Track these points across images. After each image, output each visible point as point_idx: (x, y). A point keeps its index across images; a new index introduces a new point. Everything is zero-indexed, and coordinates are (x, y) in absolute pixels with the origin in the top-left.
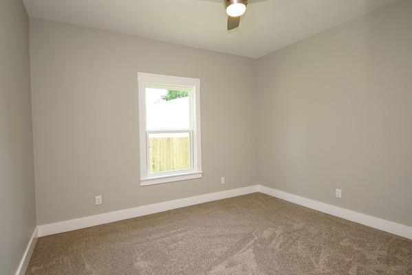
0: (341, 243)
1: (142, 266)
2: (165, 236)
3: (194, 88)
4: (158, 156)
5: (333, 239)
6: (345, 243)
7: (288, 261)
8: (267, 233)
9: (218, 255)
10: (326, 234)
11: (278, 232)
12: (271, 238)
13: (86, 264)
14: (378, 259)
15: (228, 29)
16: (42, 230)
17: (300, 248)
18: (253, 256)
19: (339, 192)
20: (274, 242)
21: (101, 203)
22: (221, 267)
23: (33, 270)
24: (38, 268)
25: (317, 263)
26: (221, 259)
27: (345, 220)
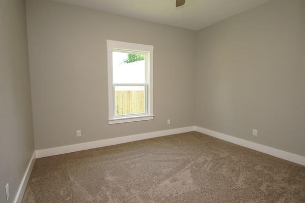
0: (255, 168)
1: (111, 179)
2: (127, 160)
3: (149, 52)
4: (121, 104)
5: (249, 165)
6: (258, 168)
7: (216, 179)
8: (201, 160)
9: (165, 173)
10: (244, 162)
11: (209, 159)
12: (204, 163)
13: (71, 177)
14: (283, 180)
15: (176, 6)
16: (39, 154)
17: (224, 171)
18: (190, 175)
19: (255, 132)
20: (205, 166)
21: (80, 136)
22: (167, 182)
23: (33, 180)
24: (37, 179)
25: (237, 181)
26: (167, 176)
27: (258, 152)
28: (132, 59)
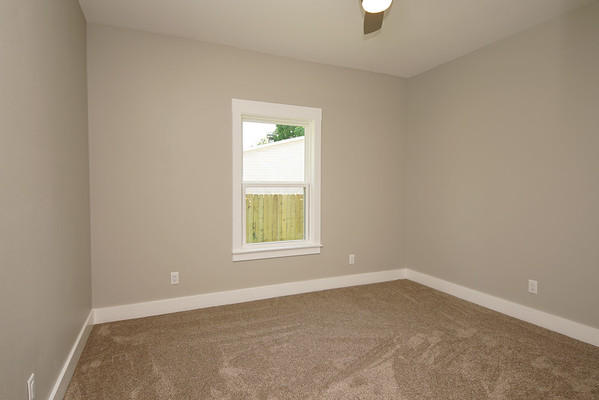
0: (533, 364)
1: (230, 374)
2: (264, 335)
3: (314, 121)
4: (261, 221)
5: (520, 356)
6: (539, 363)
7: (446, 384)
8: (415, 341)
9: (339, 366)
10: (510, 348)
11: (434, 340)
12: (422, 349)
13: (154, 367)
14: (593, 392)
15: (365, 33)
16: (100, 315)
17: (465, 367)
18: (392, 372)
19: (533, 285)
20: (425, 355)
21: (177, 282)
22: (341, 386)
23: (84, 368)
25: (492, 390)
26: (344, 374)
27: (541, 328)
28: (285, 133)
